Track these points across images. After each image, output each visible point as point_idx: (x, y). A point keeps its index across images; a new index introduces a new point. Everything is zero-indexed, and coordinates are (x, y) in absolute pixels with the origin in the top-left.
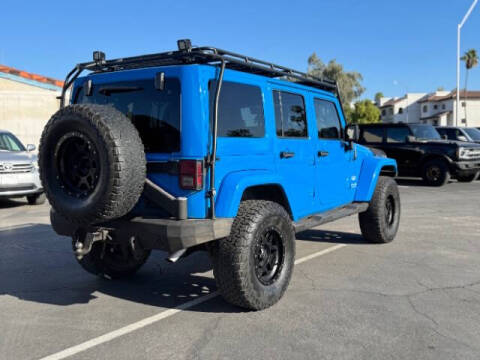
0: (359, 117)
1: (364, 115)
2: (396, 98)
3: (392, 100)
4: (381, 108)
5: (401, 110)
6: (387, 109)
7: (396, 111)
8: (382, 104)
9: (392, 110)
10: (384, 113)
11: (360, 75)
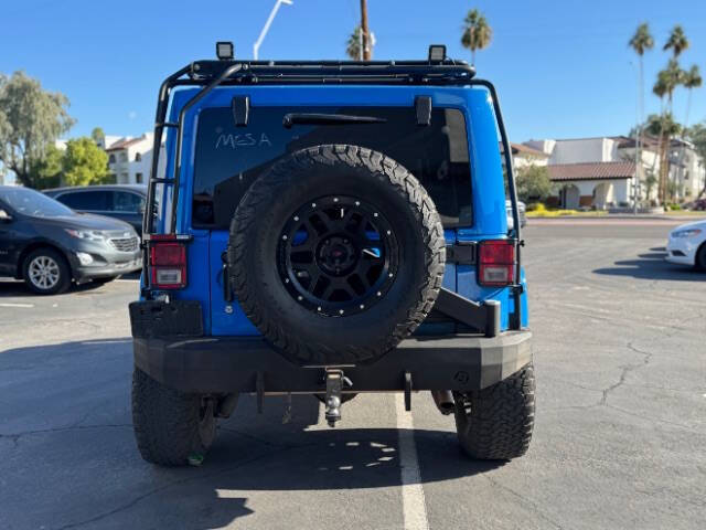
0: (75, 163)
1: (84, 162)
2: (129, 138)
3: (122, 141)
4: (108, 151)
5: (138, 157)
6: (117, 154)
7: (132, 158)
8: (108, 146)
9: (125, 157)
10: (112, 159)
11: (66, 99)
